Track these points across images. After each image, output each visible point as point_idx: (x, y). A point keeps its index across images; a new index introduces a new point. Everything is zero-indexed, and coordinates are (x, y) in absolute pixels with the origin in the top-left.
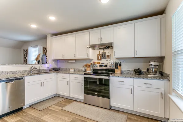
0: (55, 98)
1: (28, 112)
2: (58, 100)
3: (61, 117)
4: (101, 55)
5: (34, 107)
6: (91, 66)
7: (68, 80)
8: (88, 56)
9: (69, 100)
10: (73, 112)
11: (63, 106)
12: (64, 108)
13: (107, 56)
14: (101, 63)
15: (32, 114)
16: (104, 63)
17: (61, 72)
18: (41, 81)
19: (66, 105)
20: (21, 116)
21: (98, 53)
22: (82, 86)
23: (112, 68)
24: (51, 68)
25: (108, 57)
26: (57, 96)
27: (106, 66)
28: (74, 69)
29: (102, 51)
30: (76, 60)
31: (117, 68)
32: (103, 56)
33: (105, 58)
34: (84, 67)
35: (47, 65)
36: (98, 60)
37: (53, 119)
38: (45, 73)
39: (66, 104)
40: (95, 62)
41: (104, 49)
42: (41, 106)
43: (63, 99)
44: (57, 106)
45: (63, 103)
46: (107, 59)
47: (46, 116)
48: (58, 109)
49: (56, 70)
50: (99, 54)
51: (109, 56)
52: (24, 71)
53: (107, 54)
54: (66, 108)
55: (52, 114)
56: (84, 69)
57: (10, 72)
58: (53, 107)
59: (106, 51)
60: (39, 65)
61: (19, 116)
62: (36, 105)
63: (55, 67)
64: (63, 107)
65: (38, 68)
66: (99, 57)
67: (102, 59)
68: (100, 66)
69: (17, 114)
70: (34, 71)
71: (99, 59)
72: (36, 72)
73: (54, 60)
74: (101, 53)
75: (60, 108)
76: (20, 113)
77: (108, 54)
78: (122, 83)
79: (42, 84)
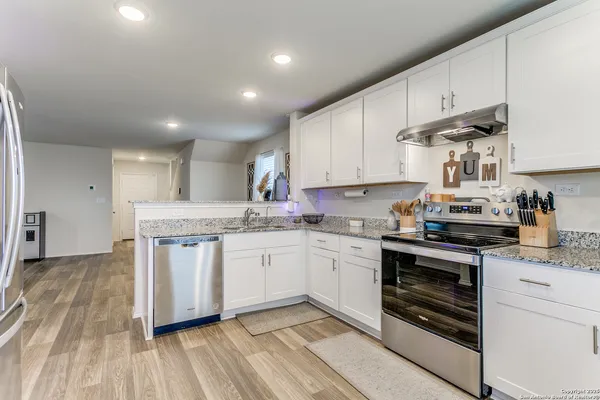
0: (300, 308)
1: (227, 333)
2: (307, 313)
3: (294, 370)
4: (456, 164)
5: (245, 321)
6: (417, 210)
7: (335, 256)
8: (401, 173)
9: (338, 323)
10: (335, 365)
11: (312, 336)
12: (313, 347)
13: (485, 166)
14: (456, 200)
15: (232, 340)
16: (469, 200)
17: (324, 228)
18: (262, 252)
19: (324, 337)
20: (209, 338)
21: (448, 160)
22: (375, 280)
23: (503, 220)
24: (298, 214)
25: (490, 172)
26: (308, 303)
27: (478, 210)
28: (363, 220)
29: (461, 149)
30: (367, 188)
31: (531, 221)
32: (467, 169)
33: (477, 179)
34: (392, 212)
35: (287, 206)
36: (446, 184)
37: (274, 371)
38: (279, 228)
39: (325, 334)
40: (431, 196)
41: (468, 138)
42: (258, 321)
43: (321, 315)
44: (297, 332)
45: (318, 329)
46: (484, 179)
47: (260, 354)
48: (296, 344)
49: (312, 221)
50: (451, 163)
51: (493, 166)
52: (231, 221)
53: (484, 160)
54: (318, 347)
55: (275, 354)
56: (391, 221)
57: (201, 220)
58: (286, 335)
59: (481, 146)
60: (267, 205)
61: (205, 337)
62: (250, 318)
63: (311, 210)
64: (311, 340)
65: (262, 215)
66: (451, 172)
67: (462, 183)
68: (453, 209)
69: (204, 330)
70: (253, 220)
71: (451, 180)
72: (257, 224)
73: (307, 191)
74: (457, 158)
75: (303, 342)
76: (210, 328)
77: (488, 161)
78: (542, 290)
79: (266, 261)
